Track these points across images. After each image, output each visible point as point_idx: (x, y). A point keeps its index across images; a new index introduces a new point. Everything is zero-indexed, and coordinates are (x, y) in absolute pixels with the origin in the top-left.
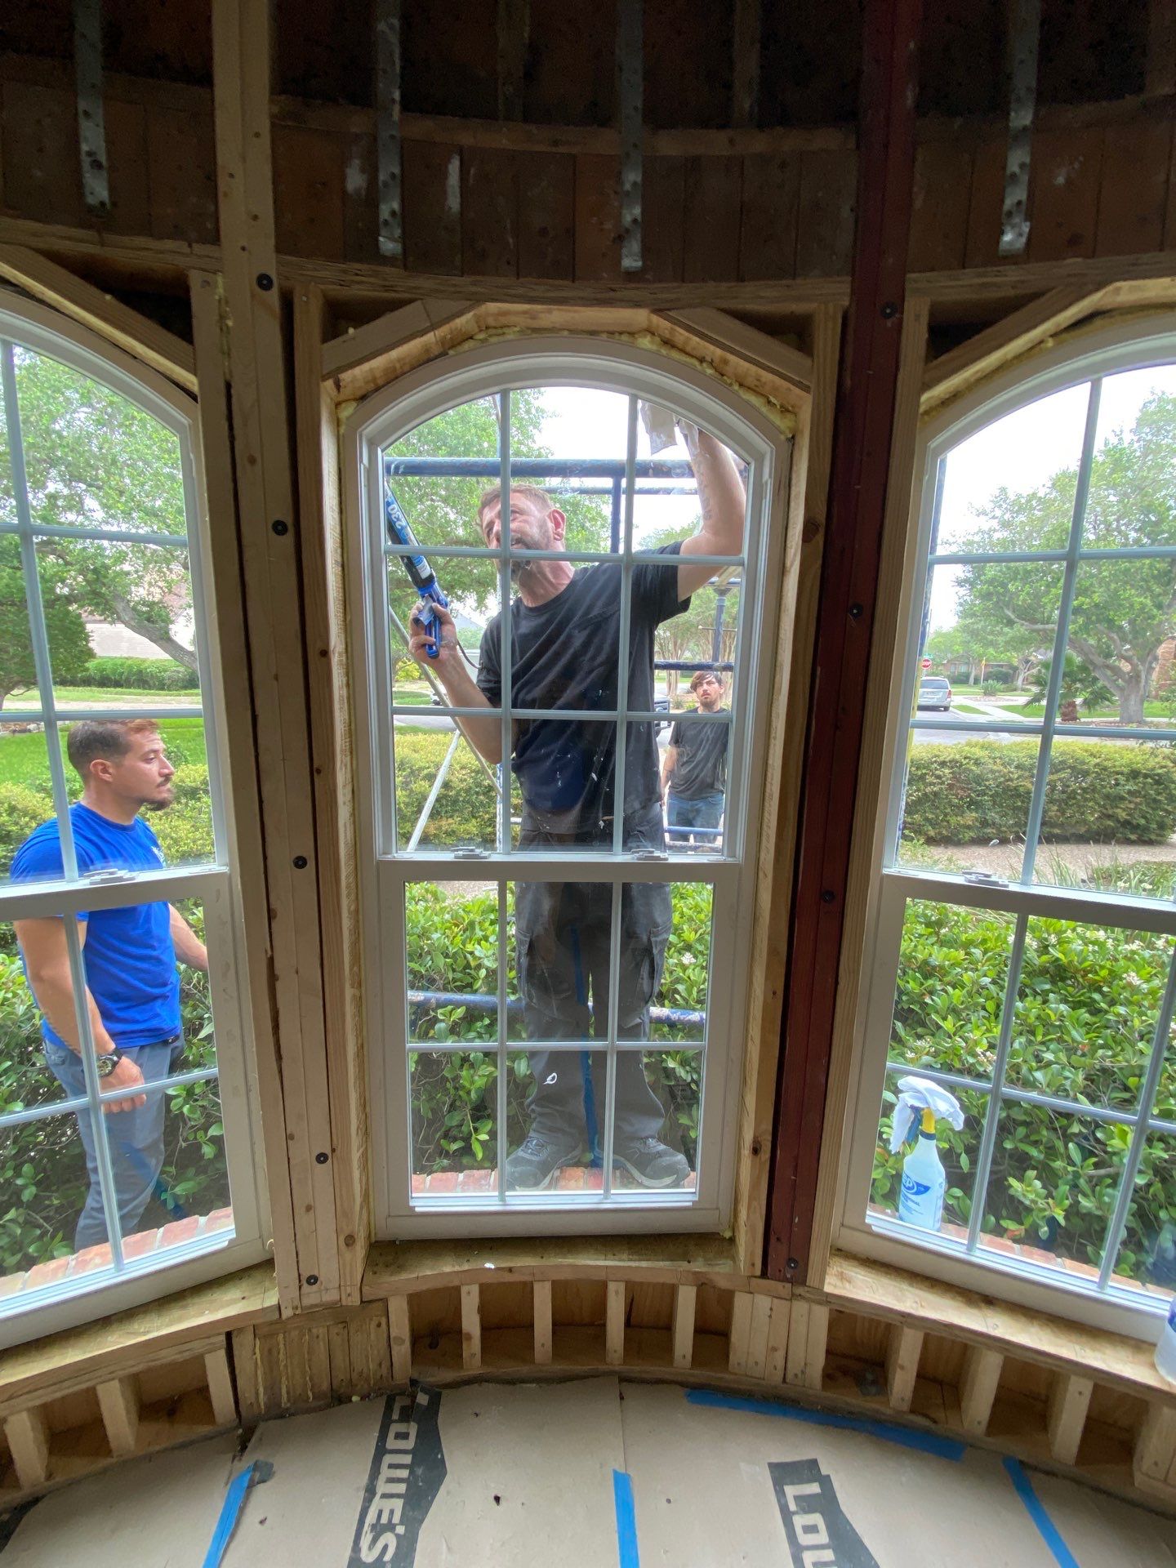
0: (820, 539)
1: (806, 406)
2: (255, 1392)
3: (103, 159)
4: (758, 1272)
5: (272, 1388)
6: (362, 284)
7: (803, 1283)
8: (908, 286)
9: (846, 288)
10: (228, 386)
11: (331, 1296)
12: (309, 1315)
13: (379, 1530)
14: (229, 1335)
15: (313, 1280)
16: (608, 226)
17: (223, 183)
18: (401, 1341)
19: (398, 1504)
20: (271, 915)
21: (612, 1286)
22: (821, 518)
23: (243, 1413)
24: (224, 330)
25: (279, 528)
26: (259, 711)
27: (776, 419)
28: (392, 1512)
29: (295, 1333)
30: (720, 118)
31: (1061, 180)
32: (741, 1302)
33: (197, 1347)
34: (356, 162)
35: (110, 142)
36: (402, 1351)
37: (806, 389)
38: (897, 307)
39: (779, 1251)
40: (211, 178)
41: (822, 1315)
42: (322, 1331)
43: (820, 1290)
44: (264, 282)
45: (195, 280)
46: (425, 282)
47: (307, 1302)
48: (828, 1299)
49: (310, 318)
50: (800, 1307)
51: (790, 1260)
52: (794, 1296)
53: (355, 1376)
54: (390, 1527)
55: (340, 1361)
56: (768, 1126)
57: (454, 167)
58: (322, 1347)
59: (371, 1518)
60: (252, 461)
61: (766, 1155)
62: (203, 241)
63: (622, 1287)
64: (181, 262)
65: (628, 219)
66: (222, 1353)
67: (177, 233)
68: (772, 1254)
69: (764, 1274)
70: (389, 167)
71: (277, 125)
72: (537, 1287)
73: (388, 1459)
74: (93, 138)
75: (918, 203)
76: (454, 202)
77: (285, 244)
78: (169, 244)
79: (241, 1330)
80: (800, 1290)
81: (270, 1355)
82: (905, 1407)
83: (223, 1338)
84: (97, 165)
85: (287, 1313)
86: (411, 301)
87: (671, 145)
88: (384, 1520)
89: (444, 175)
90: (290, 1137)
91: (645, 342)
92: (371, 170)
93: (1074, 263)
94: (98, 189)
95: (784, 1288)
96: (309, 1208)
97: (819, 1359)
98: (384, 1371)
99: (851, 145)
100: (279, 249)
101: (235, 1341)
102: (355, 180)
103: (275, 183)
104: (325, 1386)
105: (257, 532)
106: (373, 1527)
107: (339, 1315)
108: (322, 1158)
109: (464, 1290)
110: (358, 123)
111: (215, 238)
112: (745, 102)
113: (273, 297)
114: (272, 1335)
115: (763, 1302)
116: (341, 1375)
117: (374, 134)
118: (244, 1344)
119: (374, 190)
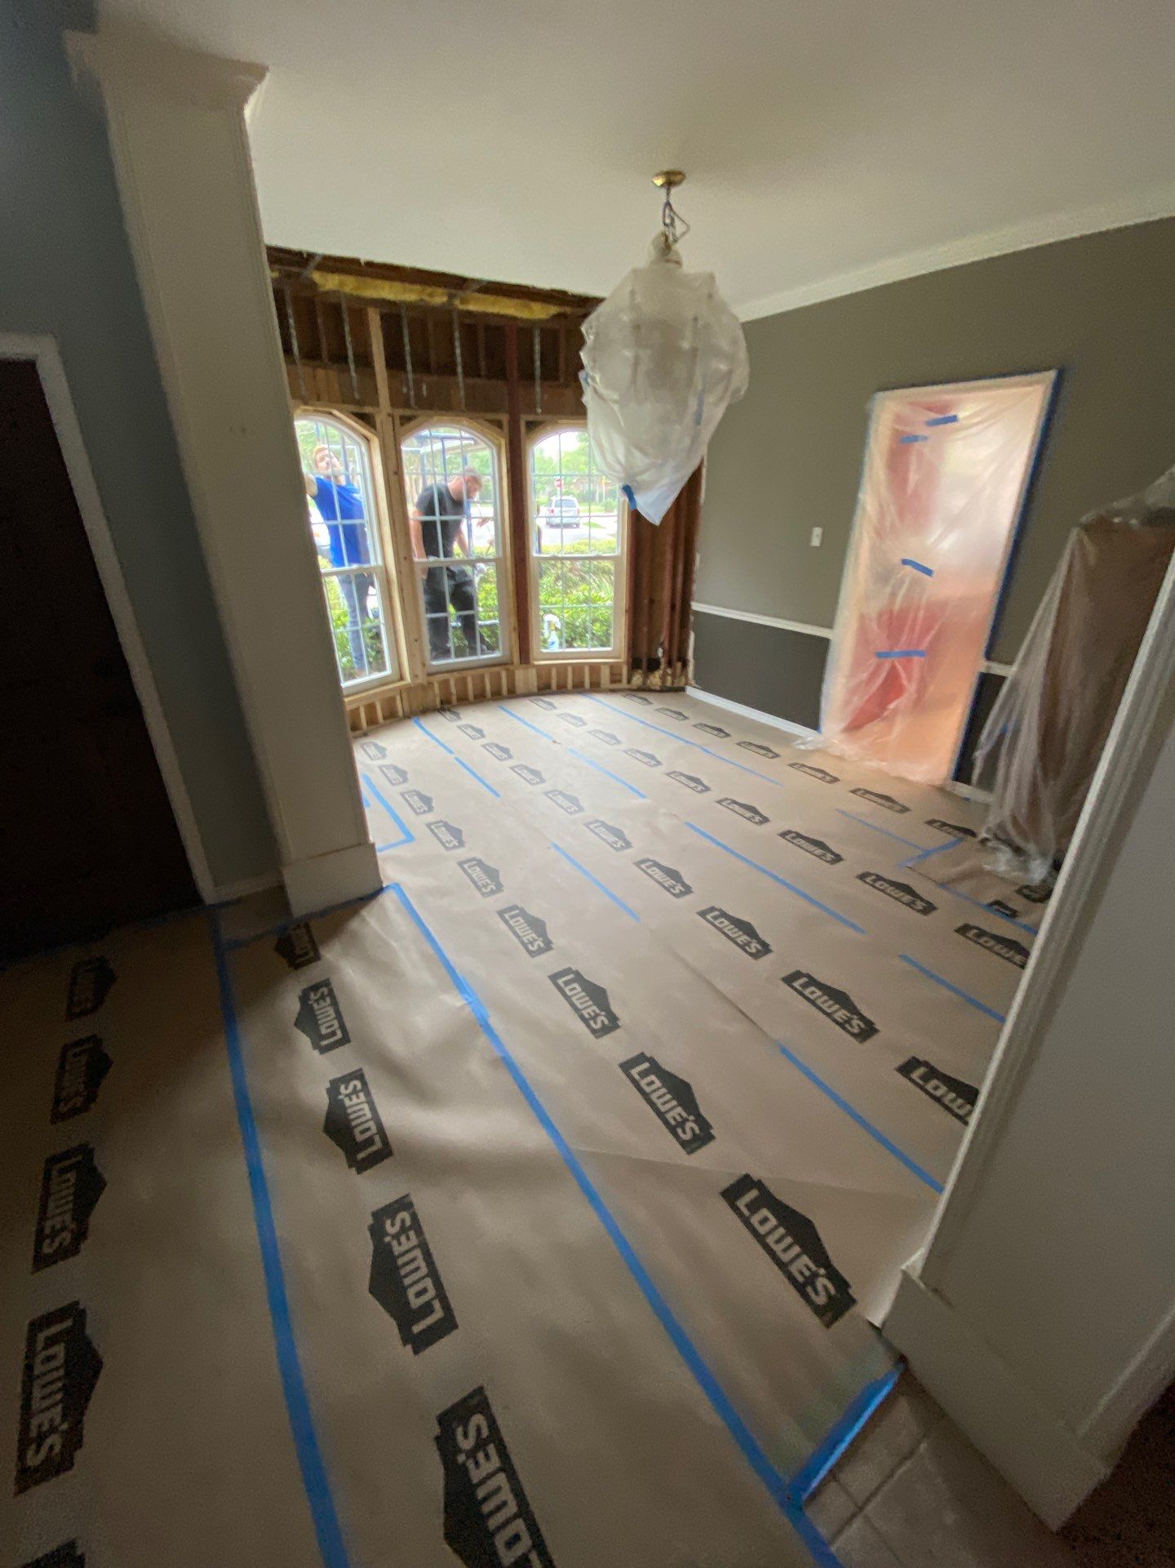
0: (510, 473)
2: (406, 706)
3: (357, 389)
4: (519, 664)
5: (410, 705)
7: (529, 664)
8: (521, 418)
9: (508, 416)
10: (384, 440)
11: (421, 682)
12: (417, 686)
15: (417, 677)
16: (458, 398)
17: (379, 392)
18: (437, 694)
23: (405, 713)
24: (383, 427)
27: (496, 441)
29: (413, 693)
30: (479, 376)
31: (546, 397)
32: (516, 673)
33: (394, 692)
34: (405, 385)
35: (358, 384)
36: (438, 699)
37: (502, 437)
38: (519, 421)
40: (377, 390)
41: (534, 670)
42: (420, 692)
43: (533, 665)
44: (389, 415)
45: (376, 414)
46: (420, 412)
47: (416, 683)
48: (536, 666)
50: (530, 670)
51: (526, 658)
52: (528, 668)
53: (428, 703)
55: (424, 700)
57: (424, 386)
58: (419, 696)
60: (389, 457)
61: (516, 628)
62: (376, 406)
63: (488, 676)
64: (372, 410)
65: (462, 398)
66: (399, 697)
67: (371, 404)
68: (522, 658)
70: (411, 384)
71: (389, 377)
72: (468, 678)
75: (520, 398)
76: (425, 393)
77: (392, 405)
78: (370, 407)
79: (403, 690)
81: (409, 698)
82: (555, 689)
83: (399, 692)
85: (412, 686)
86: (418, 417)
89: (423, 388)
91: (465, 422)
92: (408, 386)
93: (550, 416)
95: (526, 666)
99: (506, 385)
101: (402, 693)
102: (405, 390)
103: (389, 391)
104: (422, 708)
107: (423, 687)
108: (416, 642)
109: (451, 681)
110: (404, 375)
112: (483, 372)
113: (391, 418)
114: (409, 693)
115: (521, 671)
116: (425, 706)
117: (407, 378)
118: (404, 694)
119: (408, 391)
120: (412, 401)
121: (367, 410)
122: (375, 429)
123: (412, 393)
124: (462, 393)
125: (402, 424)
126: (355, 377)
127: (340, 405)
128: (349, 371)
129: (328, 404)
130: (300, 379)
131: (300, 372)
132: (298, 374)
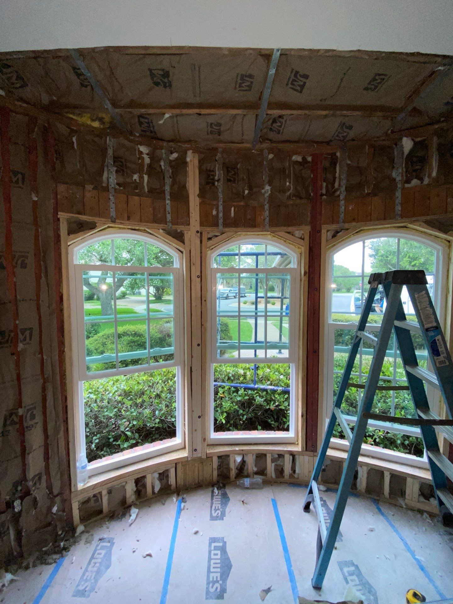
0: (307, 275)
1: (303, 249)
2: (181, 482)
3: (170, 212)
5: (185, 480)
6: (215, 231)
7: (316, 452)
8: (322, 227)
9: (310, 228)
10: (190, 250)
11: (199, 455)
12: (194, 460)
13: (216, 510)
14: (176, 464)
15: (196, 450)
16: (262, 217)
17: (190, 214)
18: (215, 470)
19: (220, 506)
20: (192, 357)
22: (307, 271)
23: (178, 486)
24: (190, 241)
25: (198, 277)
26: (192, 313)
27: (298, 250)
28: (218, 507)
29: (191, 465)
31: (350, 208)
33: (169, 466)
34: (215, 210)
35: (171, 209)
36: (215, 473)
37: (303, 246)
38: (320, 231)
39: (310, 444)
40: (189, 214)
42: (197, 465)
44: (197, 232)
45: (185, 232)
46: (226, 229)
47: (194, 456)
49: (205, 238)
51: (312, 446)
52: (314, 456)
53: (204, 479)
54: (218, 509)
55: (201, 473)
56: (305, 409)
57: (233, 209)
58: (196, 470)
59: (213, 508)
60: (194, 264)
61: (305, 417)
62: (187, 225)
63: (270, 456)
64: (182, 229)
65: (266, 216)
66: (174, 469)
67: (182, 224)
68: (308, 444)
69: (306, 450)
70: (221, 208)
71: (200, 204)
73: (214, 497)
74: (168, 208)
75: (323, 212)
76: (233, 215)
77: (202, 225)
78: (181, 226)
79: (179, 463)
80: (315, 454)
81: (185, 471)
84: (169, 213)
85: (189, 459)
86: (224, 233)
88: (217, 508)
89: (231, 210)
90: (193, 411)
91: (270, 236)
92: (217, 210)
93: (354, 224)
94: (169, 217)
95: (311, 453)
96: (196, 430)
98: (211, 478)
99: (309, 201)
100: (201, 226)
101: (177, 466)
102: (214, 212)
103: (200, 214)
104: (197, 482)
105: (194, 277)
106: (214, 510)
107: (201, 461)
108: (199, 417)
109: (231, 455)
110: (215, 203)
111: (189, 224)
113: (199, 234)
114: (186, 465)
115: (306, 458)
116: (201, 478)
117: (218, 205)
118: (179, 467)
119: (218, 214)
120: (221, 221)
121: (180, 228)
122: (184, 243)
123: (221, 215)
124: (267, 213)
125: (210, 239)
126: (170, 204)
127: (151, 224)
128: (164, 199)
129: (139, 223)
130: (111, 203)
131: (111, 198)
132: (110, 199)
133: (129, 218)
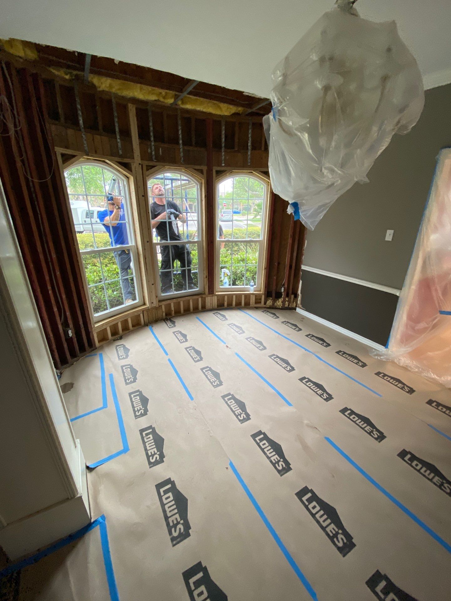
0: (206, 198)
1: (203, 181)
2: (146, 320)
4: (208, 294)
5: (148, 318)
6: (151, 164)
7: (213, 294)
8: (213, 167)
9: (206, 167)
11: (155, 305)
12: (152, 308)
14: (143, 311)
15: (152, 303)
16: (179, 157)
18: (164, 312)
20: (145, 249)
21: (190, 300)
22: (206, 195)
23: (145, 323)
24: (136, 171)
25: (143, 196)
26: (142, 221)
27: (200, 181)
29: (151, 311)
30: (191, 145)
31: (227, 157)
32: (207, 298)
33: (139, 313)
34: (149, 148)
35: (122, 146)
36: (164, 314)
37: (203, 179)
38: (212, 170)
40: (133, 150)
41: (216, 297)
42: (154, 311)
43: (215, 294)
44: (140, 164)
45: (132, 164)
46: (158, 164)
47: (152, 306)
48: (217, 295)
49: (145, 168)
50: (214, 297)
51: (212, 291)
52: (213, 296)
55: (156, 315)
56: (207, 273)
57: (160, 149)
58: (154, 313)
60: (139, 187)
61: (208, 278)
62: (132, 159)
63: (191, 300)
64: (130, 162)
65: (181, 156)
66: (142, 314)
67: (129, 158)
68: (210, 291)
70: (153, 147)
71: (140, 143)
72: (181, 302)
74: (119, 145)
75: (213, 158)
76: (161, 153)
78: (128, 159)
80: (213, 295)
81: (148, 314)
82: (226, 307)
83: (142, 311)
84: (120, 149)
85: (150, 308)
86: (156, 166)
87: (186, 148)
90: (149, 281)
91: (183, 170)
92: (151, 149)
93: (229, 168)
94: (121, 152)
95: (211, 295)
96: (152, 292)
97: (216, 304)
99: (206, 150)
100: (141, 160)
101: (144, 312)
102: (149, 151)
103: (140, 151)
104: (155, 319)
105: (141, 196)
107: (156, 308)
108: (153, 284)
109: (172, 303)
110: (149, 143)
111: (133, 158)
112: (194, 143)
113: (141, 166)
114: (148, 311)
115: (209, 298)
116: (157, 318)
117: (151, 145)
118: (145, 313)
119: (151, 152)
120: (154, 157)
121: (127, 161)
122: (131, 171)
123: (153, 153)
124: (182, 154)
125: (147, 170)
126: (120, 142)
127: (110, 157)
128: (116, 138)
129: (102, 156)
130: (84, 140)
131: (84, 136)
132: (82, 137)
133: (96, 152)
